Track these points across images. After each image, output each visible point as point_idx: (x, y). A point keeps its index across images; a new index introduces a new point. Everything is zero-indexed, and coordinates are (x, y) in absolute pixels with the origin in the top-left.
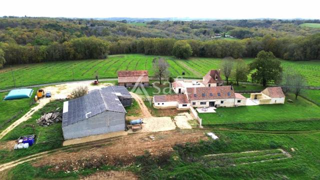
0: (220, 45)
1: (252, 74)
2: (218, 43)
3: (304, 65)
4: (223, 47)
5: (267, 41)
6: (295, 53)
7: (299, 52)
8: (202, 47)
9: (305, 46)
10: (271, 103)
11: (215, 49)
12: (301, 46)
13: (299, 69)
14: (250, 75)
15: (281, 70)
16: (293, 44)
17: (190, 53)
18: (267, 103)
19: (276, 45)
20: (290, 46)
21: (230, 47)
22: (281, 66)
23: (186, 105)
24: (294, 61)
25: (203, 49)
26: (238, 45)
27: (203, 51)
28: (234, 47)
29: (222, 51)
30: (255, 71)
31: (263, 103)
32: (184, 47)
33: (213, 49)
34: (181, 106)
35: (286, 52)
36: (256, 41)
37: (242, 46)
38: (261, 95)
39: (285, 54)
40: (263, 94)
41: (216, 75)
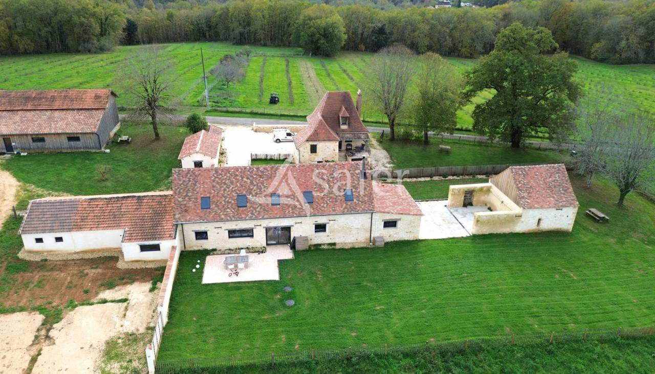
0: (426, 21)
1: (478, 107)
2: (423, 14)
3: (643, 76)
4: (433, 27)
5: (552, 9)
6: (624, 43)
7: (634, 40)
8: (380, 25)
9: (651, 24)
10: (520, 228)
11: (414, 31)
12: (641, 24)
13: (632, 87)
14: (470, 108)
15: (574, 93)
16: (620, 19)
17: (339, 40)
18: (506, 230)
19: (574, 22)
20: (609, 23)
21: (451, 26)
22: (575, 79)
23: (156, 248)
24: (617, 64)
25: (381, 31)
26: (474, 19)
27: (382, 37)
28: (463, 25)
29: (430, 35)
30: (487, 95)
31: (486, 230)
32: (322, 23)
33: (407, 32)
34: (132, 252)
35: (598, 40)
36: (525, 9)
37: (485, 22)
38: (488, 190)
39: (597, 45)
40: (495, 189)
41: (343, 112)
